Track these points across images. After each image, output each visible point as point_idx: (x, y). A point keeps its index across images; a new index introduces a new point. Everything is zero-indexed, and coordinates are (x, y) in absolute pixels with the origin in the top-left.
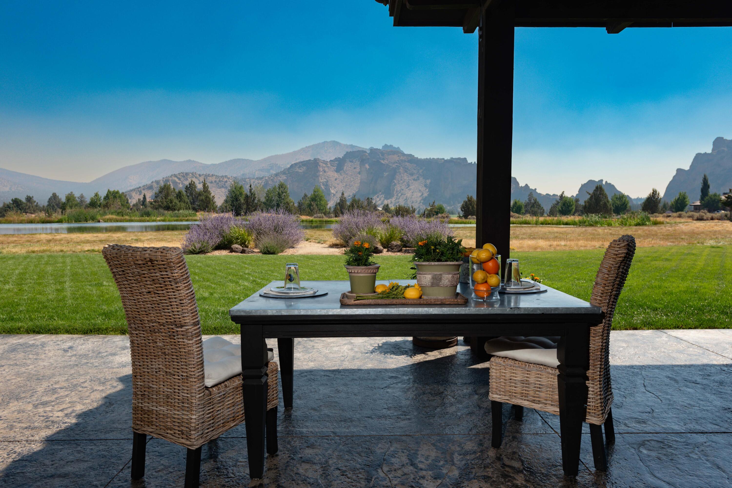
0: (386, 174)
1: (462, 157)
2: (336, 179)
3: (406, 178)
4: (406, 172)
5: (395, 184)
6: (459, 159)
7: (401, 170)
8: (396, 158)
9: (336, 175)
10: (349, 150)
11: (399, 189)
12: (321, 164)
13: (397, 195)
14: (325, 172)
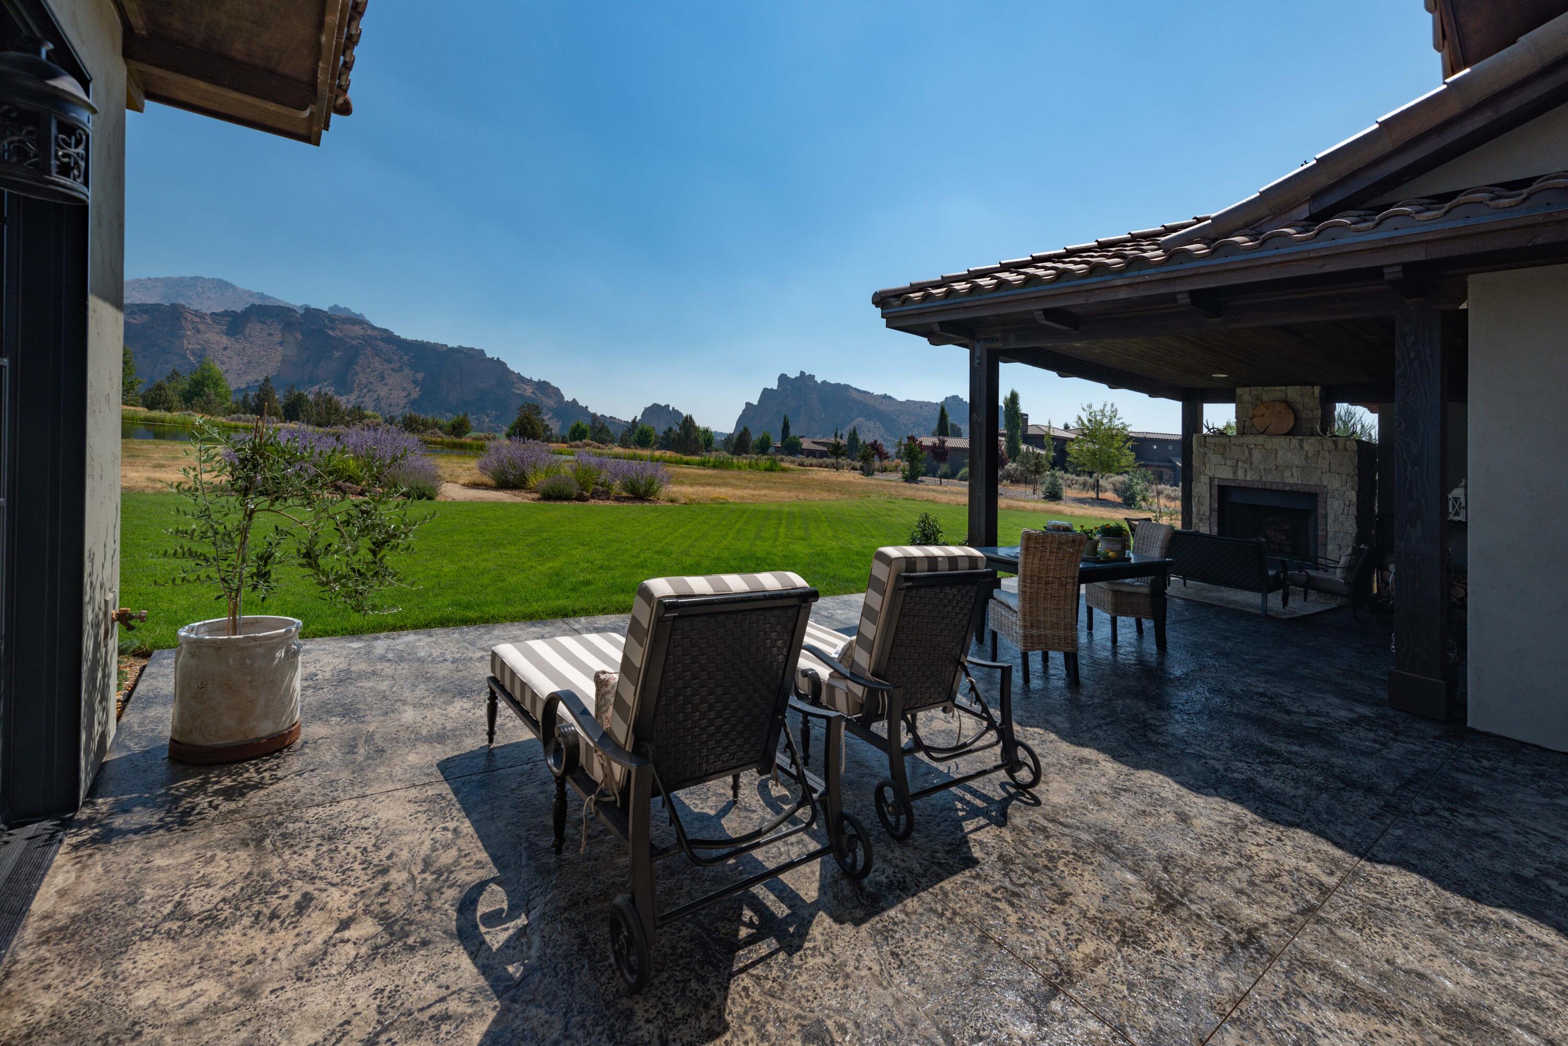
0: (337, 354)
1: (477, 347)
2: (225, 349)
3: (377, 365)
4: (378, 355)
5: (356, 373)
6: (472, 349)
7: (369, 351)
8: (358, 330)
9: (225, 340)
10: (258, 302)
11: (364, 381)
12: (190, 317)
13: (361, 391)
14: (198, 331)
